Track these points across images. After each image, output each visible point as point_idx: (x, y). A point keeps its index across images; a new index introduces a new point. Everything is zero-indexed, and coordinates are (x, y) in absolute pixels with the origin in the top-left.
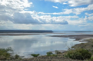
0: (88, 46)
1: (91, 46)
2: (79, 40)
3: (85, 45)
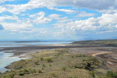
0: (31, 64)
1: (33, 63)
2: (19, 55)
3: (26, 63)
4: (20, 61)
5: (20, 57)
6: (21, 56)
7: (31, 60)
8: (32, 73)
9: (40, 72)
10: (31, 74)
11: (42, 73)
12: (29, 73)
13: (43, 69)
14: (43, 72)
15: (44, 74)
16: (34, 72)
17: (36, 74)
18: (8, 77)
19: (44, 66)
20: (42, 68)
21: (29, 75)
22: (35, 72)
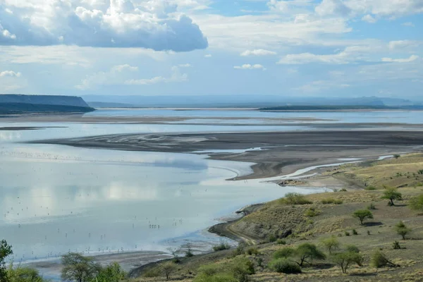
0: (334, 219)
1: (350, 217)
2: (279, 173)
3: (313, 214)
4: (282, 201)
5: (283, 184)
6: (288, 177)
7: (336, 199)
8: (342, 265)
9: (382, 262)
10: (336, 271)
11: (394, 266)
12: (328, 266)
13: (397, 246)
14: (397, 261)
15: (401, 274)
16: (350, 261)
17: (362, 270)
18: (225, 276)
19: (403, 234)
20: (390, 244)
21: (326, 272)
22: (358, 261)
